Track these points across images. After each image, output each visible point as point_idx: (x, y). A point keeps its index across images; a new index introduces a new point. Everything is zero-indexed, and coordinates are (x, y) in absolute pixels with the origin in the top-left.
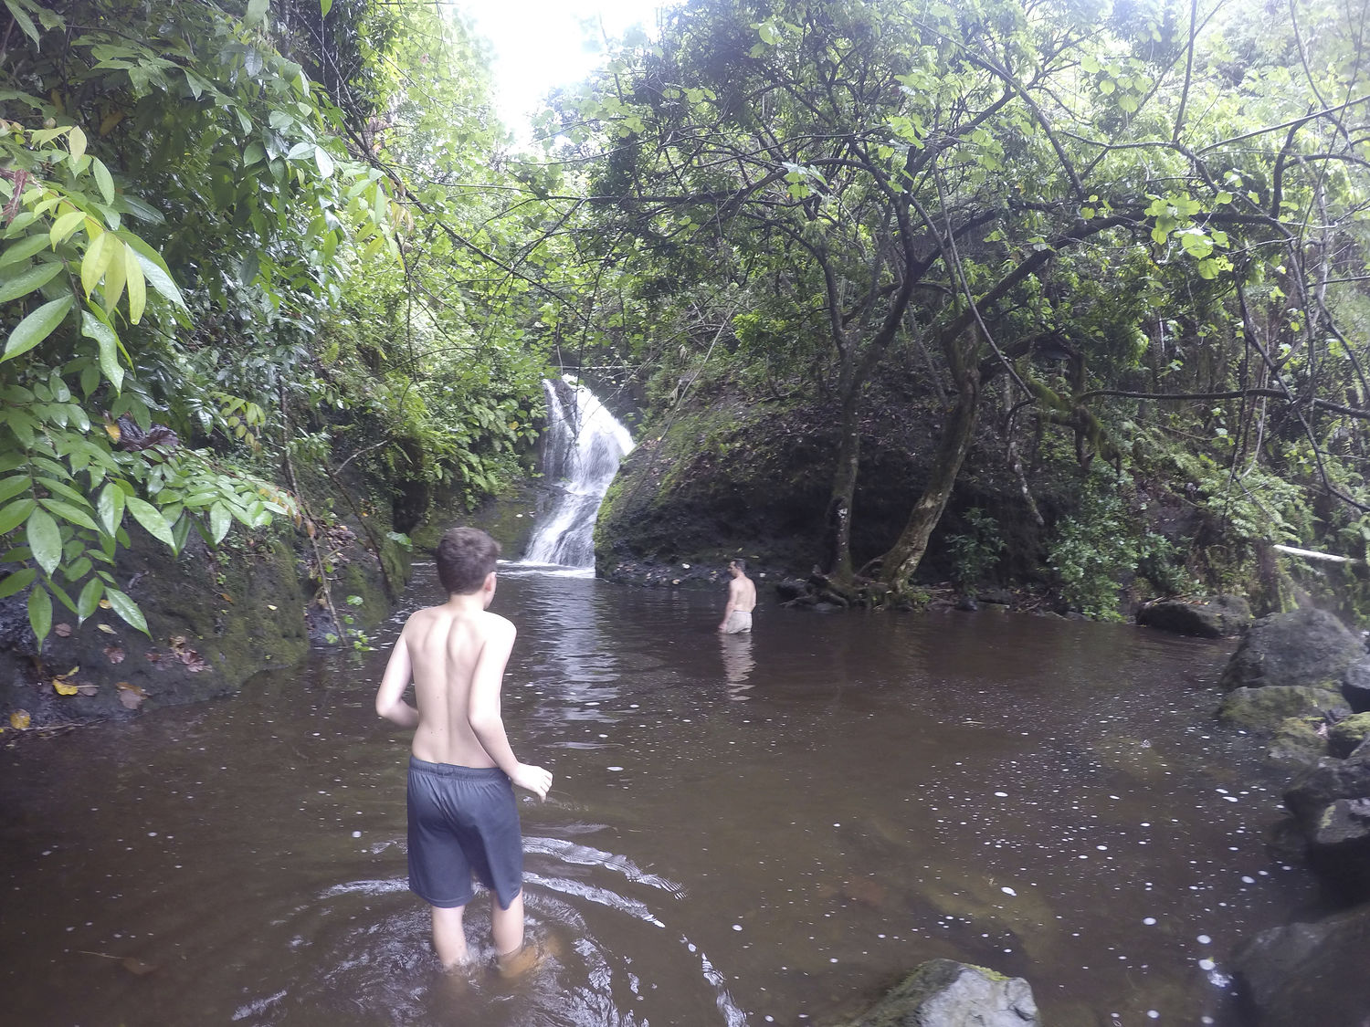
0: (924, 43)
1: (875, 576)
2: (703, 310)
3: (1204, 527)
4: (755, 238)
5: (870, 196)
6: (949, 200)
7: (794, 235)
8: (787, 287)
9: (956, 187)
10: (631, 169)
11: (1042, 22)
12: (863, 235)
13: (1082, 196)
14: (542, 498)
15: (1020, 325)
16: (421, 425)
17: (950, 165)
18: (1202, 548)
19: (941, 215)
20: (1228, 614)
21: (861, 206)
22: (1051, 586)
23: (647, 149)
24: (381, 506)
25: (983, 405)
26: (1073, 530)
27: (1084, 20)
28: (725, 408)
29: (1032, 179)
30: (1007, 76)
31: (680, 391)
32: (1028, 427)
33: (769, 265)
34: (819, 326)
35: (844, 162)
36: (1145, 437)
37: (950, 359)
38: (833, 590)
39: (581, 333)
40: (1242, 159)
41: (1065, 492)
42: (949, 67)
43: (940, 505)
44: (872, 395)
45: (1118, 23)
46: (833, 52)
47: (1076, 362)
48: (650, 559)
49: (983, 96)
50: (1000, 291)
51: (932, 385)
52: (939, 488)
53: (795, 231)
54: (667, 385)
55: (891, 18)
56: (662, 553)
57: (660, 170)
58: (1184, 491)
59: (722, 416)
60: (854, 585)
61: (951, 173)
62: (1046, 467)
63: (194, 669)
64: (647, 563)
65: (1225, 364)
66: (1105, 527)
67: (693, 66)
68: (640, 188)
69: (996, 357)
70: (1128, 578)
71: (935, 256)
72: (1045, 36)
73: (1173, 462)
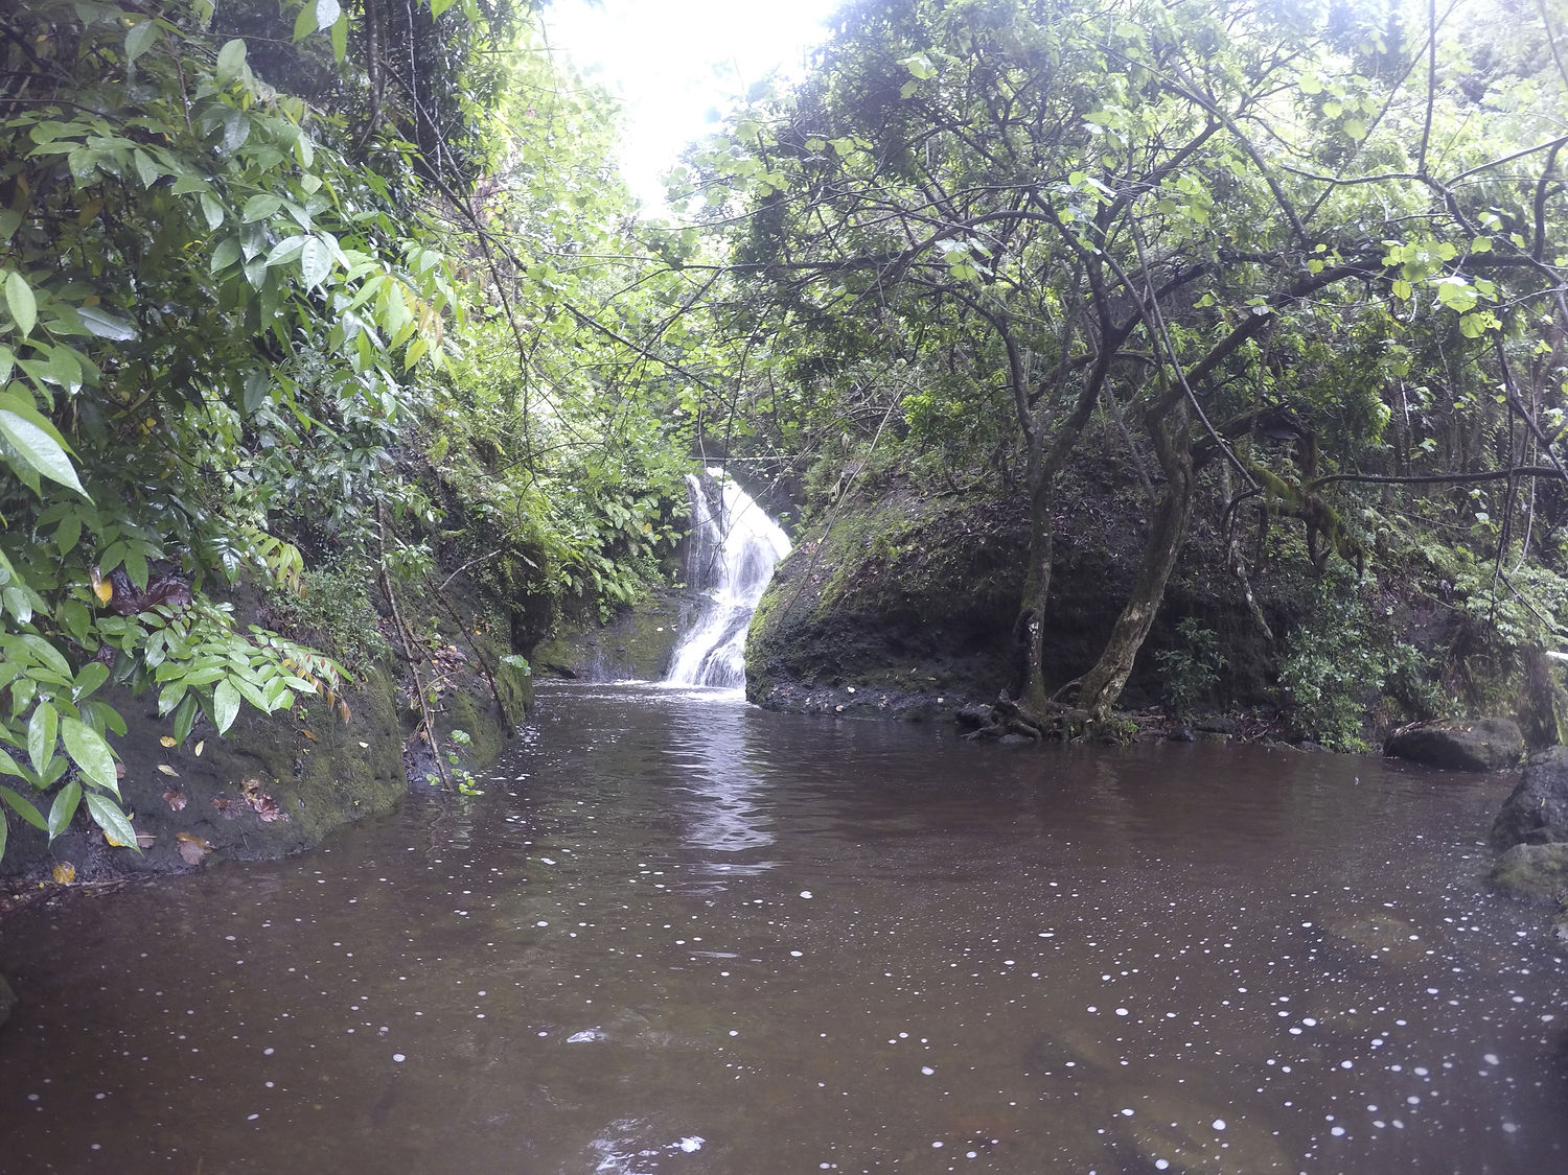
0: (1111, 70)
1: (1073, 702)
2: (867, 391)
3: (1462, 633)
4: (925, 307)
5: (1057, 253)
6: (1148, 253)
7: (969, 302)
8: (963, 362)
9: (1156, 238)
10: (778, 232)
11: (1246, 39)
12: (1050, 300)
13: (1307, 244)
14: (685, 608)
15: (1238, 398)
16: (544, 528)
17: (1147, 213)
18: (1461, 659)
19: (1141, 271)
20: (1496, 742)
21: (1045, 266)
22: (1281, 709)
23: (794, 209)
24: (497, 623)
25: (1196, 495)
26: (1307, 643)
27: (1296, 33)
28: (896, 504)
29: (1245, 225)
30: (1209, 104)
31: (842, 486)
32: (1250, 520)
33: (940, 337)
34: (1002, 408)
35: (1024, 215)
36: (1390, 526)
37: (1156, 441)
38: (1024, 719)
39: (726, 421)
40: (1494, 190)
41: (1297, 596)
42: (1141, 97)
43: (1149, 616)
44: (1065, 486)
45: (1335, 34)
46: (1005, 87)
47: (1306, 442)
48: (809, 681)
49: (1182, 129)
50: (1213, 360)
51: (1135, 473)
52: (1146, 596)
53: (970, 297)
54: (827, 478)
55: (1071, 41)
56: (823, 674)
57: (812, 231)
58: (1437, 590)
59: (891, 514)
60: (1048, 712)
61: (1149, 222)
62: (1272, 566)
63: (268, 819)
64: (806, 686)
65: (1480, 436)
66: (1344, 638)
67: (844, 110)
68: (788, 253)
69: (1212, 439)
70: (1374, 698)
71: (1135, 321)
72: (1250, 55)
73: (1422, 555)
